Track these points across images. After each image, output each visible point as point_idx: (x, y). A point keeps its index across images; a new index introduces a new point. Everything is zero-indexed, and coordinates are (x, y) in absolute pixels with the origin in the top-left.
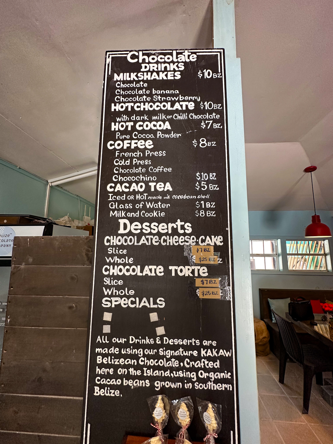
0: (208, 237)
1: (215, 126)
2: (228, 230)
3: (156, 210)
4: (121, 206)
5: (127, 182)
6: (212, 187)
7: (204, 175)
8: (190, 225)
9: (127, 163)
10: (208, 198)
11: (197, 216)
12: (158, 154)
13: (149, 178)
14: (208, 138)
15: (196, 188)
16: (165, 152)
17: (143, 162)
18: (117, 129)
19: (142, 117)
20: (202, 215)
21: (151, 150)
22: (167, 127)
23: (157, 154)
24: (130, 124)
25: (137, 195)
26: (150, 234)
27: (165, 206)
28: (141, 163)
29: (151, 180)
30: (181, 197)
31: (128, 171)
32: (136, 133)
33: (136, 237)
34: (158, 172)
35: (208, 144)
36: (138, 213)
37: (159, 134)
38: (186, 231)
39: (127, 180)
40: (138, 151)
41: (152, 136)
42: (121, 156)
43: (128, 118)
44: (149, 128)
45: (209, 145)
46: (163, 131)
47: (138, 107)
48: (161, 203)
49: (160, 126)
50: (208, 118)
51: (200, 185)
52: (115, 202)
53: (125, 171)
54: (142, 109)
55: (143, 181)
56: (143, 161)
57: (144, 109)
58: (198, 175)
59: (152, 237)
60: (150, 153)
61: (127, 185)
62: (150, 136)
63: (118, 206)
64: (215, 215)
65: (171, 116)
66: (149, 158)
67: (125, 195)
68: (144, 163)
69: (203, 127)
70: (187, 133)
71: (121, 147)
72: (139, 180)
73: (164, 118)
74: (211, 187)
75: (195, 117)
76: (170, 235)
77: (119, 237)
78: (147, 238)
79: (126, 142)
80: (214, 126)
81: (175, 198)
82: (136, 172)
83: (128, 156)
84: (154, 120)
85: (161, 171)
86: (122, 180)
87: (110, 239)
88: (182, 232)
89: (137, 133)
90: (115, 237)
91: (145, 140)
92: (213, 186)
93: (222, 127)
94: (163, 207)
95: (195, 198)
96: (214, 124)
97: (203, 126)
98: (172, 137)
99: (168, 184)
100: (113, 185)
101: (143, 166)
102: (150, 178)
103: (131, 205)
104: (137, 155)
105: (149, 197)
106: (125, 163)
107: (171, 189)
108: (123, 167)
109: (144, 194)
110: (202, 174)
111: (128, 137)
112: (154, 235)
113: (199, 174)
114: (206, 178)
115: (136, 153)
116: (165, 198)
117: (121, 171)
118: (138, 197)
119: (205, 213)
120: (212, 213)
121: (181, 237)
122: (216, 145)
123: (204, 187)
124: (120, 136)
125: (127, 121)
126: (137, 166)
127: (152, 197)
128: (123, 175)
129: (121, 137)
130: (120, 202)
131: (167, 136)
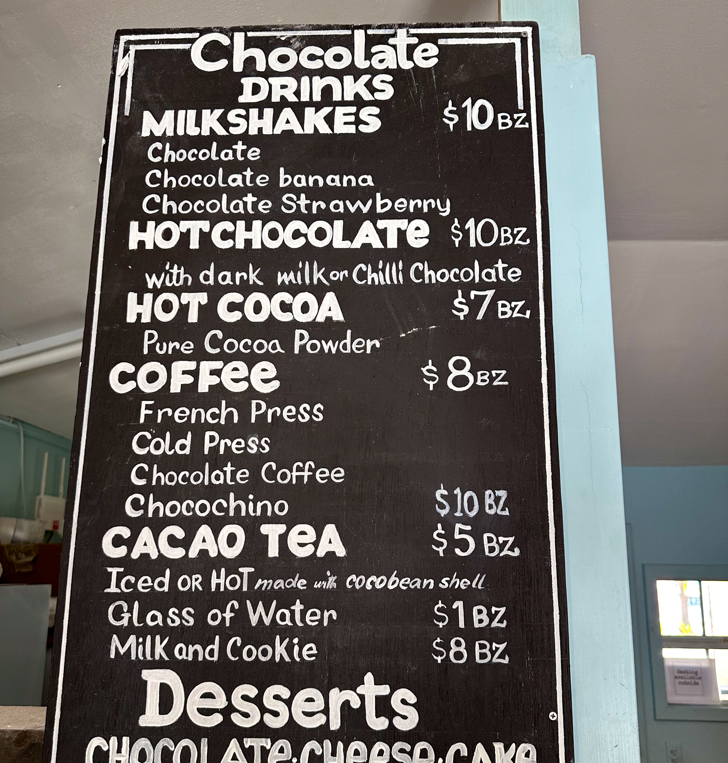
0: (480, 747)
1: (504, 309)
2: (556, 722)
3: (287, 633)
4: (154, 618)
5: (179, 521)
6: (494, 544)
7: (464, 497)
8: (412, 698)
9: (183, 447)
10: (480, 587)
11: (439, 662)
12: (295, 416)
13: (259, 504)
14: (478, 355)
15: (434, 547)
16: (322, 408)
17: (239, 443)
18: (146, 319)
19: (238, 275)
20: (458, 655)
21: (272, 399)
22: (329, 314)
23: (294, 413)
24: (199, 299)
25: (214, 573)
26: (261, 730)
27: (318, 617)
28: (234, 446)
29: (269, 514)
30: (376, 582)
31: (184, 479)
32: (215, 335)
33: (204, 742)
34: (294, 482)
35: (479, 378)
36: (216, 647)
37: (301, 340)
38: (398, 723)
39: (178, 511)
40: (224, 402)
41: (274, 346)
42: (159, 421)
43: (187, 275)
44: (266, 317)
45: (483, 381)
46: (315, 329)
47: (225, 235)
48: (302, 607)
49: (305, 308)
50: (477, 280)
51: (449, 535)
52: (130, 599)
53: (171, 478)
54: (240, 245)
55: (237, 519)
56: (240, 440)
57: (248, 242)
58: (442, 496)
59: (266, 743)
60: (266, 412)
61: (179, 533)
62: (268, 346)
63: (142, 618)
64: (507, 657)
65: (346, 272)
66: (262, 428)
67: (168, 572)
68: (245, 449)
69: (461, 315)
70: (404, 335)
71: (160, 388)
72: (223, 514)
73: (319, 279)
74: (491, 545)
75: (430, 276)
76: (334, 737)
77: (143, 743)
78: (247, 746)
79: (178, 367)
80: (500, 309)
81: (358, 587)
82: (214, 482)
83: (186, 419)
84: (284, 288)
85: (306, 480)
86: (161, 515)
87: (105, 749)
88: (378, 724)
89: (220, 334)
90: (126, 740)
91: (251, 360)
92: (498, 542)
93: (528, 312)
94: (310, 623)
95: (431, 587)
96: (500, 303)
97: (462, 310)
98: (349, 351)
99: (330, 530)
100: (125, 532)
101: (242, 460)
102: (264, 507)
103: (188, 613)
104: (219, 416)
105: (260, 582)
106: (172, 447)
107: (341, 552)
108: (168, 463)
109: (241, 570)
110: (455, 492)
111: (187, 347)
112: (274, 735)
113: (445, 493)
114: (471, 509)
115: (216, 410)
116: (317, 585)
117: (159, 479)
118: (218, 581)
119: (470, 649)
120: (497, 649)
121: (379, 746)
122: (506, 383)
123: (464, 545)
124: (158, 344)
125: (185, 289)
126: (217, 460)
127: (271, 581)
128: (164, 494)
129: (161, 349)
130: (151, 601)
131: (330, 349)
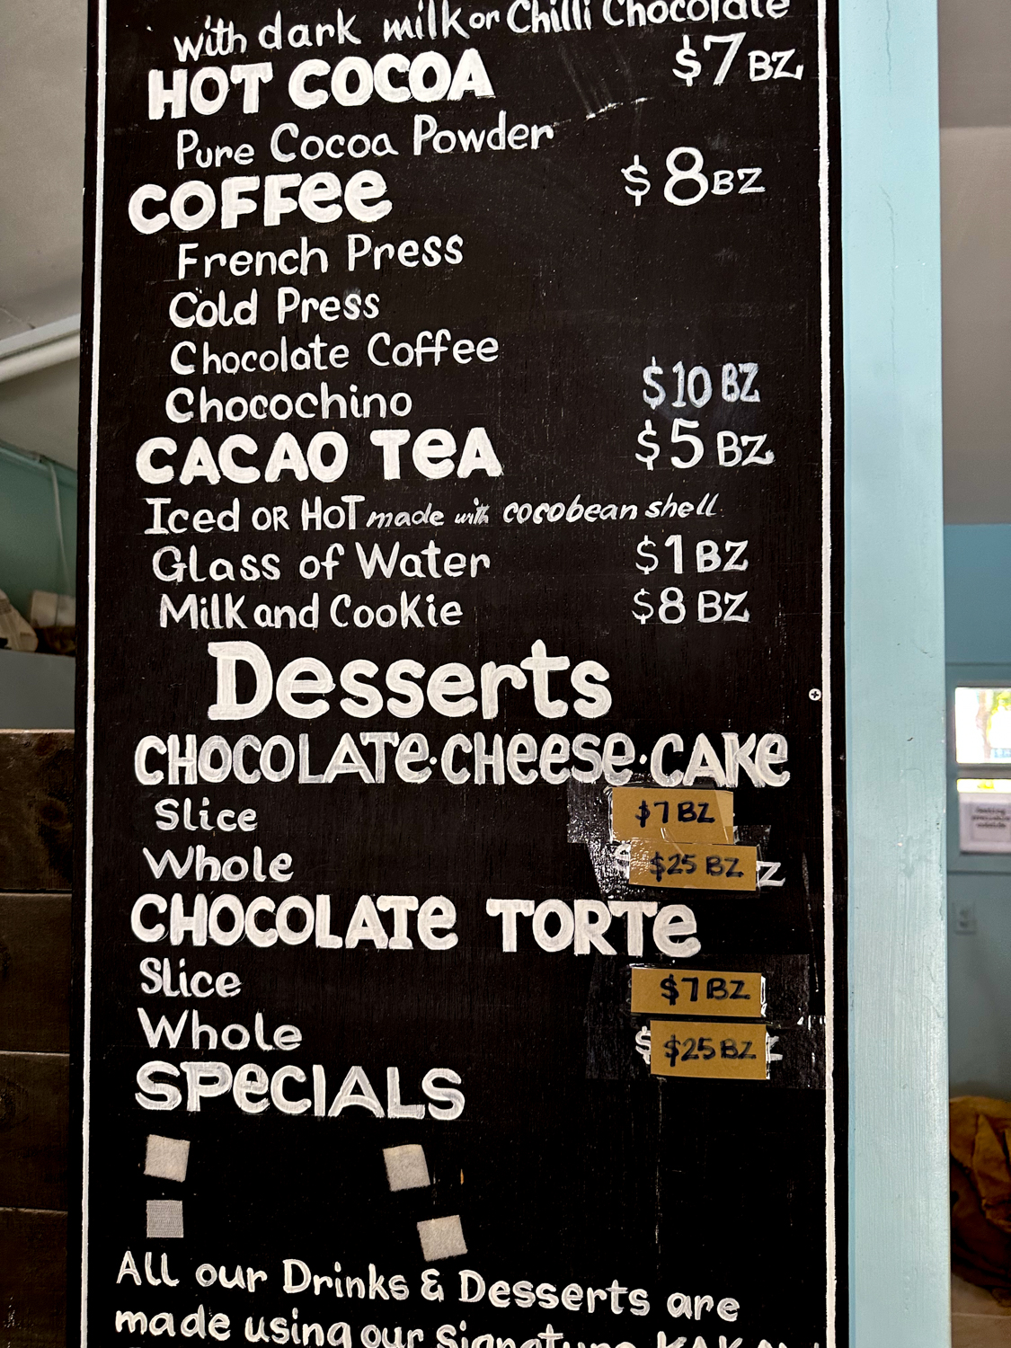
0: (702, 740)
1: (760, 65)
2: (819, 703)
3: (415, 587)
4: (221, 570)
5: (247, 427)
6: (734, 447)
7: (688, 376)
8: (602, 673)
9: (246, 313)
10: (708, 513)
11: (643, 622)
12: (418, 258)
13: (367, 400)
14: (716, 144)
15: (638, 457)
16: (461, 242)
17: (331, 304)
18: (179, 112)
19: (320, 30)
20: (672, 612)
21: (379, 232)
22: (469, 86)
23: (415, 253)
24: (255, 75)
25: (305, 504)
26: (384, 721)
27: (462, 565)
28: (323, 310)
29: (383, 414)
30: (550, 512)
31: (250, 362)
32: (287, 132)
33: (304, 739)
34: (419, 363)
35: (717, 182)
36: (314, 608)
37: (424, 132)
38: (581, 708)
39: (244, 413)
40: (304, 240)
41: (380, 144)
42: (207, 274)
43: (240, 36)
44: (367, 97)
45: (723, 187)
46: (449, 112)
48: (438, 551)
49: (430, 78)
50: (715, 18)
51: (663, 437)
52: (183, 542)
53: (231, 363)
55: (334, 424)
56: (332, 299)
58: (654, 377)
59: (393, 737)
60: (372, 252)
61: (249, 445)
62: (370, 146)
63: (203, 569)
64: (746, 614)
65: (496, 14)
66: (364, 278)
67: (236, 503)
68: (340, 313)
69: (689, 78)
70: (592, 116)
71: (206, 221)
72: (312, 415)
73: (451, 28)
74: (729, 449)
75: (636, 13)
76: (489, 729)
77: (216, 742)
78: (365, 743)
79: (232, 186)
80: (753, 65)
81: (521, 520)
82: (296, 366)
83: (247, 269)
84: (395, 46)
85: (437, 359)
86: (220, 419)
87: (162, 751)
88: (556, 710)
89: (294, 130)
90: (191, 739)
91: (345, 170)
92: (740, 444)
93: (800, 69)
94: (450, 574)
95: (633, 516)
96: (753, 55)
97: (687, 70)
98: (502, 147)
99: (478, 438)
100: (169, 446)
101: (337, 331)
102: (375, 404)
103: (271, 561)
104: (298, 263)
105: (374, 516)
106: (229, 314)
107: (494, 469)
108: (224, 339)
109: (344, 499)
110: (675, 370)
111: (244, 154)
112: (404, 727)
113: (659, 371)
114: (699, 394)
115: (292, 253)
116: (460, 520)
117: (212, 364)
118: (312, 516)
119: (691, 604)
120: (732, 602)
121: (554, 739)
122: (761, 189)
123: (685, 451)
124: (199, 152)
125: (238, 58)
126: (299, 333)
127: (390, 515)
128: (221, 387)
129: (204, 159)
130: (214, 545)
131: (471, 145)
